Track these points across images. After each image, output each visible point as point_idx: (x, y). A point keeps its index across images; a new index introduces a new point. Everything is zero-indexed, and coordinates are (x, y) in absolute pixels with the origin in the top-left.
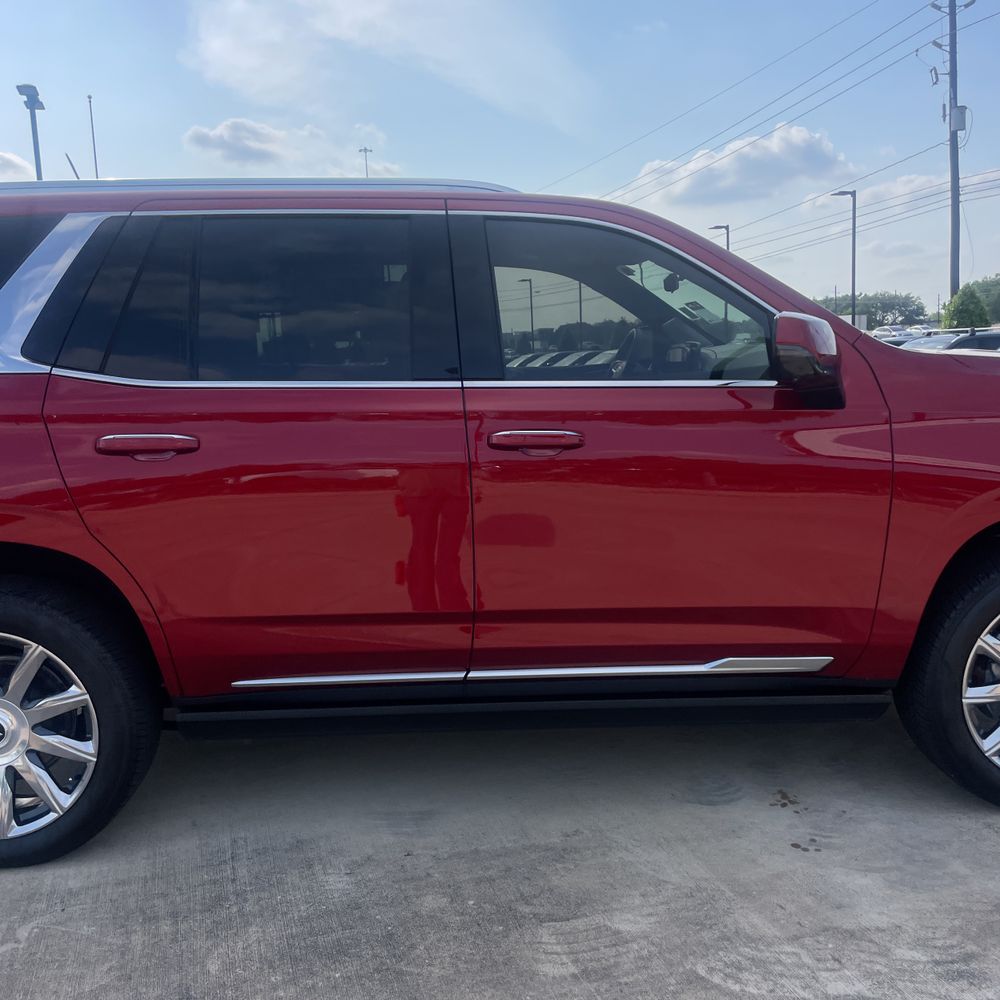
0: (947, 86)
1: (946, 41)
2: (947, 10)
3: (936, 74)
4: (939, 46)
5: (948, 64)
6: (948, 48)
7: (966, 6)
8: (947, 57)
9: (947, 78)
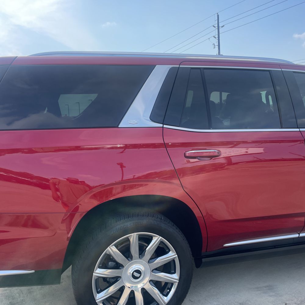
0: (218, 49)
1: (217, 36)
2: (217, 28)
3: (214, 45)
4: (215, 38)
5: (217, 43)
6: (217, 38)
7: (222, 27)
8: (217, 41)
9: (217, 46)
